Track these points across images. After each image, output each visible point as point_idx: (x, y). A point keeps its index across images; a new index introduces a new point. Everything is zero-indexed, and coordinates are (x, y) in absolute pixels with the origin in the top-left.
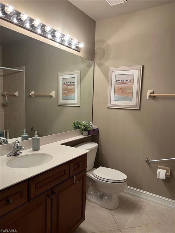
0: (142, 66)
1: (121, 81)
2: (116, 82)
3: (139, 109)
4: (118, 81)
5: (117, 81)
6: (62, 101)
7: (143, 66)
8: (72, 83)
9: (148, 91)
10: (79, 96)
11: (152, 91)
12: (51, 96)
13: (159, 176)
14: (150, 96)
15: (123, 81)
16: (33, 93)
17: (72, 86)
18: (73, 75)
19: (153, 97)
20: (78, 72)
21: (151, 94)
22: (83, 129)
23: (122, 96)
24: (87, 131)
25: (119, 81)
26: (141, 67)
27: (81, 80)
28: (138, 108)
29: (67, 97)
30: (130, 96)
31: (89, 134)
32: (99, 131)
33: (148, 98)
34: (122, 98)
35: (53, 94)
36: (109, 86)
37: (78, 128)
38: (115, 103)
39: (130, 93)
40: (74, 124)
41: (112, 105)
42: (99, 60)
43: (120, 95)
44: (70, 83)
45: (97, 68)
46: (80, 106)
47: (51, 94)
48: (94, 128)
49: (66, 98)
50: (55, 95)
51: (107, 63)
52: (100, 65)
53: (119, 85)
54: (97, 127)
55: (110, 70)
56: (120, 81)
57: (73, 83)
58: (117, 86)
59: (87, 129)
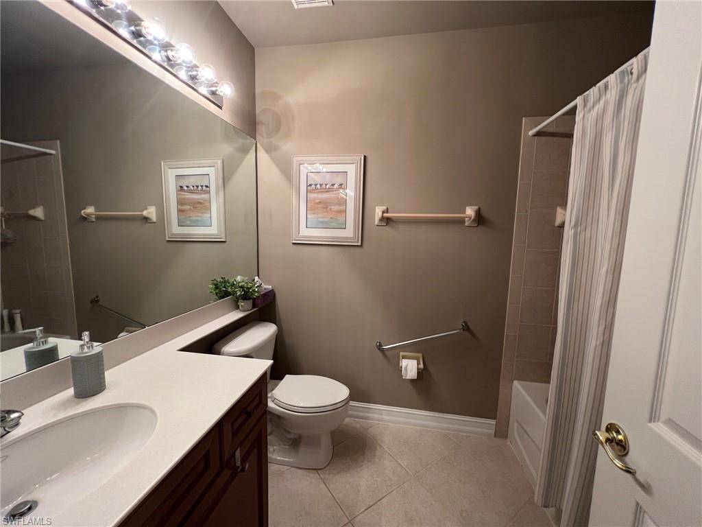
0: (363, 157)
1: (321, 185)
2: (309, 188)
3: (359, 244)
4: (313, 186)
5: (311, 185)
6: (176, 230)
7: (365, 157)
8: (202, 186)
9: (377, 207)
10: (222, 219)
11: (385, 208)
12: (146, 219)
13: (406, 375)
14: (382, 219)
15: (324, 186)
16: (90, 210)
17: (201, 194)
18: (205, 170)
19: (387, 221)
20: (217, 163)
21: (385, 215)
22: (240, 295)
23: (324, 217)
24: (250, 299)
25: (316, 185)
26: (361, 159)
27: (225, 180)
28: (358, 242)
29: (191, 221)
30: (341, 219)
31: (254, 306)
32: (274, 296)
33: (377, 222)
34: (324, 221)
35: (151, 212)
36: (294, 196)
37: (226, 294)
38: (309, 233)
39: (340, 212)
40: (216, 285)
41: (303, 237)
42: (267, 138)
43: (320, 215)
44: (197, 187)
45: (262, 155)
46: (225, 242)
47: (145, 213)
48: (265, 289)
49: (188, 223)
50: (157, 215)
51: (287, 147)
52: (270, 150)
53: (316, 195)
54: (270, 287)
55: (295, 163)
56: (318, 186)
57: (204, 187)
58: (311, 196)
59: (249, 294)
